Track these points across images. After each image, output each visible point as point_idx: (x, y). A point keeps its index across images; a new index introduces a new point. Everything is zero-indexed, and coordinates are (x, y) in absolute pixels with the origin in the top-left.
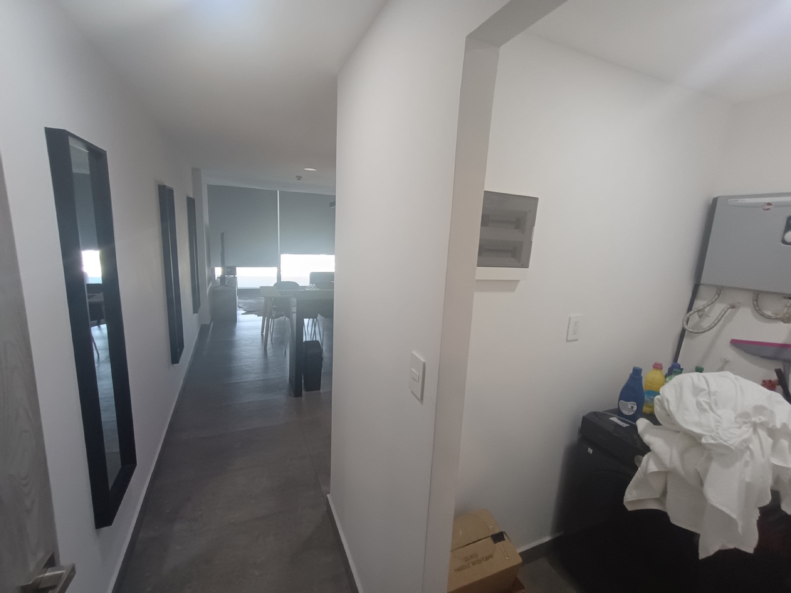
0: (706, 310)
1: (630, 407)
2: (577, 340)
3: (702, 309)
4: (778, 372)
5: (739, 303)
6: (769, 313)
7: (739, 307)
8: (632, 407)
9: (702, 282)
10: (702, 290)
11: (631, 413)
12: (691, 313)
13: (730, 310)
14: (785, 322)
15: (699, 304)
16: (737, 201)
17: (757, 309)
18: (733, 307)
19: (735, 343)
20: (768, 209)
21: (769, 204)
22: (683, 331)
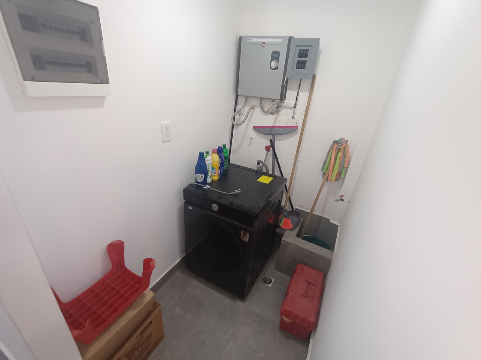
0: (242, 110)
1: (201, 177)
2: (170, 140)
3: (240, 110)
4: (271, 141)
5: (255, 106)
6: (266, 110)
7: (255, 108)
8: (202, 177)
9: (238, 94)
10: (240, 99)
11: (202, 180)
12: (235, 113)
13: (251, 110)
14: (272, 115)
15: (239, 107)
16: (251, 40)
17: (262, 108)
18: (252, 108)
19: (255, 128)
20: (264, 47)
21: (264, 43)
22: (233, 125)
